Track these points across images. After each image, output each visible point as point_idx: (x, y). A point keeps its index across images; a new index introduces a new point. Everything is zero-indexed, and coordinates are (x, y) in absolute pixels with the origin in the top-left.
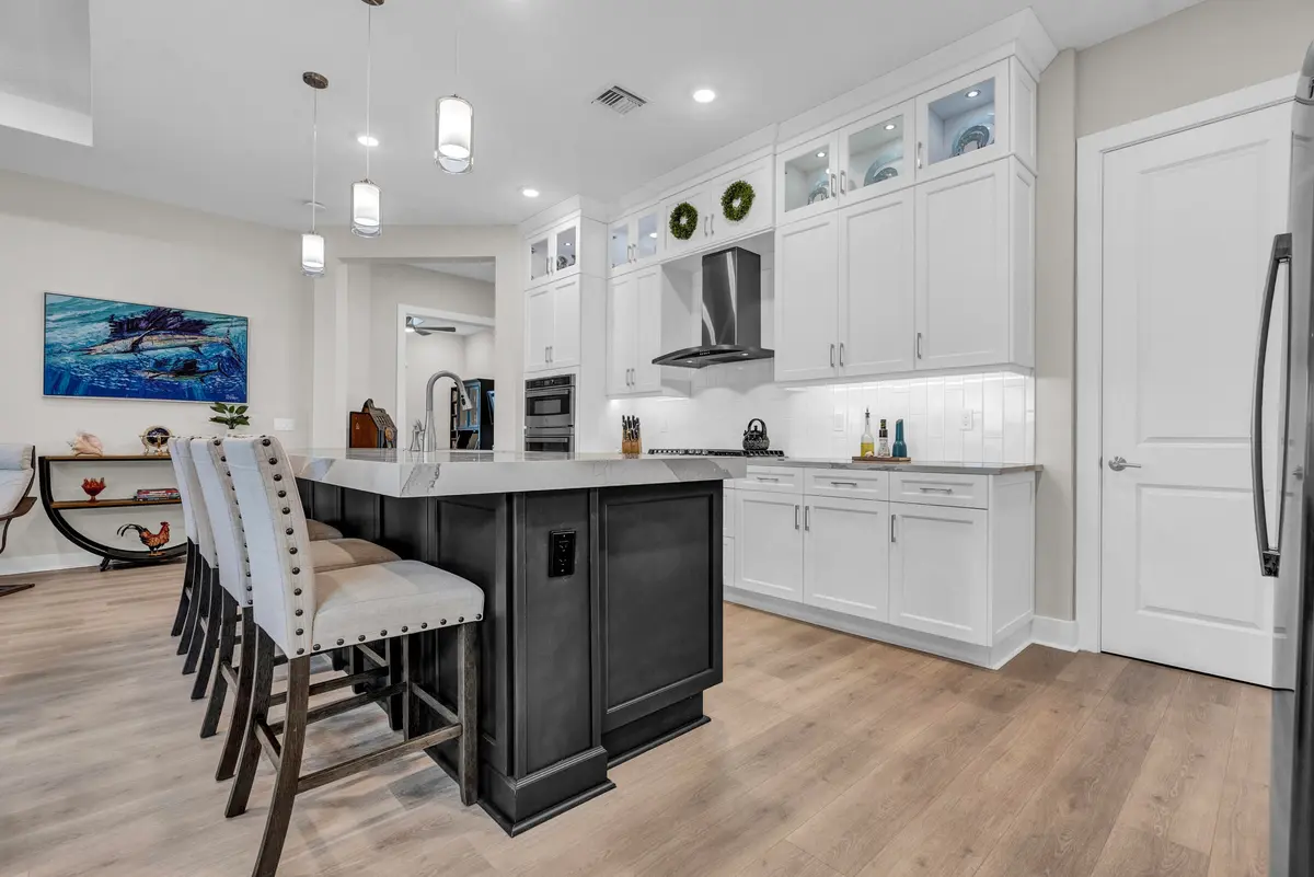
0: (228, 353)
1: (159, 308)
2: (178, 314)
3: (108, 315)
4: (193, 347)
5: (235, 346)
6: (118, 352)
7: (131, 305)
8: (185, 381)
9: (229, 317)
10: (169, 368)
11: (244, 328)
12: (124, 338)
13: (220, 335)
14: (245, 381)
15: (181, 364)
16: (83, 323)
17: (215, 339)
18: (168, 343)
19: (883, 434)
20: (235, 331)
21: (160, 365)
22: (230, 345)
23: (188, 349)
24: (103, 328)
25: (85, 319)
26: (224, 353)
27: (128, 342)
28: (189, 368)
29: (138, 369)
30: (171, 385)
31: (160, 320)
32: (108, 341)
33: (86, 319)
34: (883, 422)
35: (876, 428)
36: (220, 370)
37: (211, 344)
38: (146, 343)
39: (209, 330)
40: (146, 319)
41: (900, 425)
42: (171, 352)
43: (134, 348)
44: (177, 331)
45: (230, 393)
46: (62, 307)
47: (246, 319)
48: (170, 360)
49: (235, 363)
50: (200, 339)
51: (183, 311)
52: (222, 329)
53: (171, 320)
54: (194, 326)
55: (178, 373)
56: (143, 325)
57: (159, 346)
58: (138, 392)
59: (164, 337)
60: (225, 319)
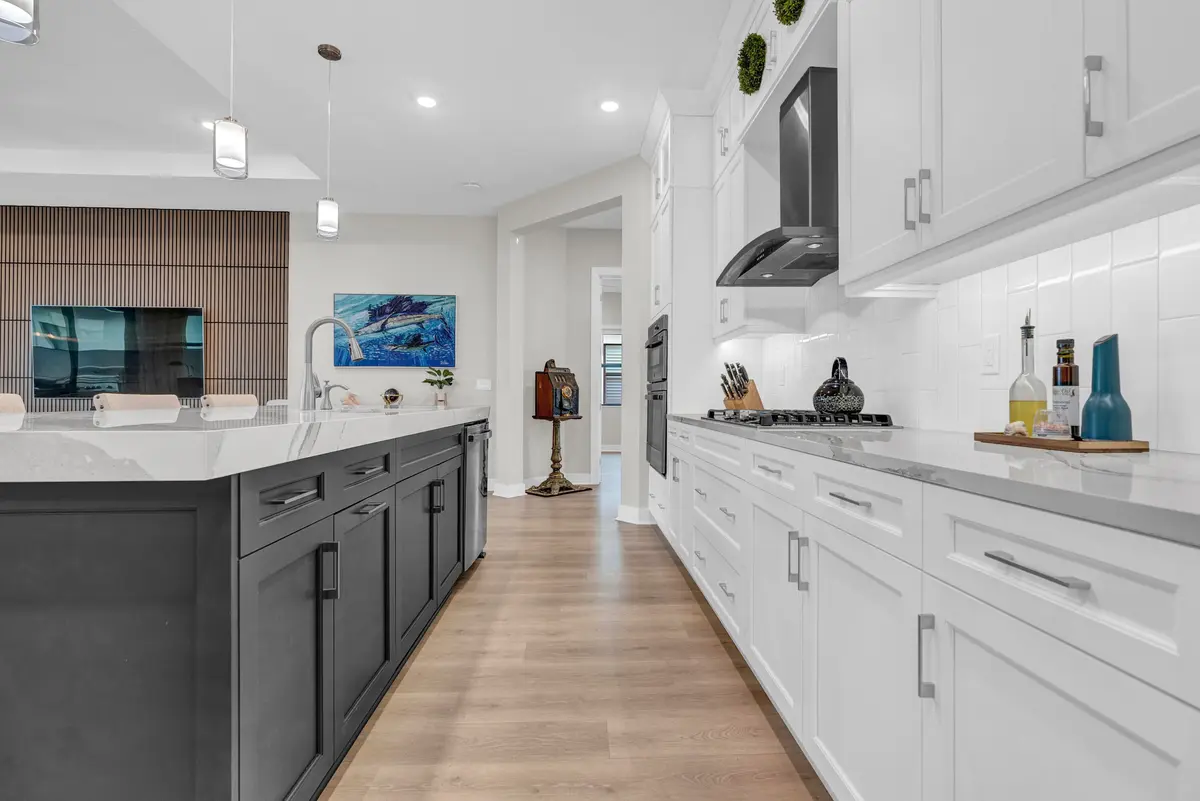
0: (442, 327)
1: (397, 296)
2: (409, 299)
3: (368, 306)
4: (418, 324)
5: (447, 320)
6: (374, 332)
7: (381, 296)
8: (416, 351)
9: (442, 296)
10: (403, 342)
11: (453, 305)
12: (377, 321)
13: (436, 313)
14: (454, 349)
15: (411, 338)
16: (354, 313)
17: (432, 316)
18: (403, 322)
19: (1066, 376)
20: (446, 308)
21: (398, 339)
22: (443, 319)
23: (415, 326)
24: (365, 315)
25: (355, 310)
26: (439, 327)
27: (379, 324)
28: (416, 341)
29: (385, 344)
30: (406, 356)
31: (400, 305)
32: (368, 324)
33: (357, 309)
34: (1065, 347)
35: (1046, 360)
36: (437, 342)
37: (430, 320)
38: (390, 324)
39: (429, 309)
40: (390, 305)
41: (1107, 352)
42: (404, 330)
43: (383, 328)
44: (409, 312)
45: (443, 360)
46: (343, 303)
47: (454, 297)
48: (404, 335)
49: (447, 335)
50: (423, 317)
51: (412, 296)
52: (437, 307)
53: (405, 304)
54: (418, 307)
55: (410, 345)
56: (388, 310)
57: (400, 325)
58: (384, 362)
59: (400, 318)
60: (440, 298)
